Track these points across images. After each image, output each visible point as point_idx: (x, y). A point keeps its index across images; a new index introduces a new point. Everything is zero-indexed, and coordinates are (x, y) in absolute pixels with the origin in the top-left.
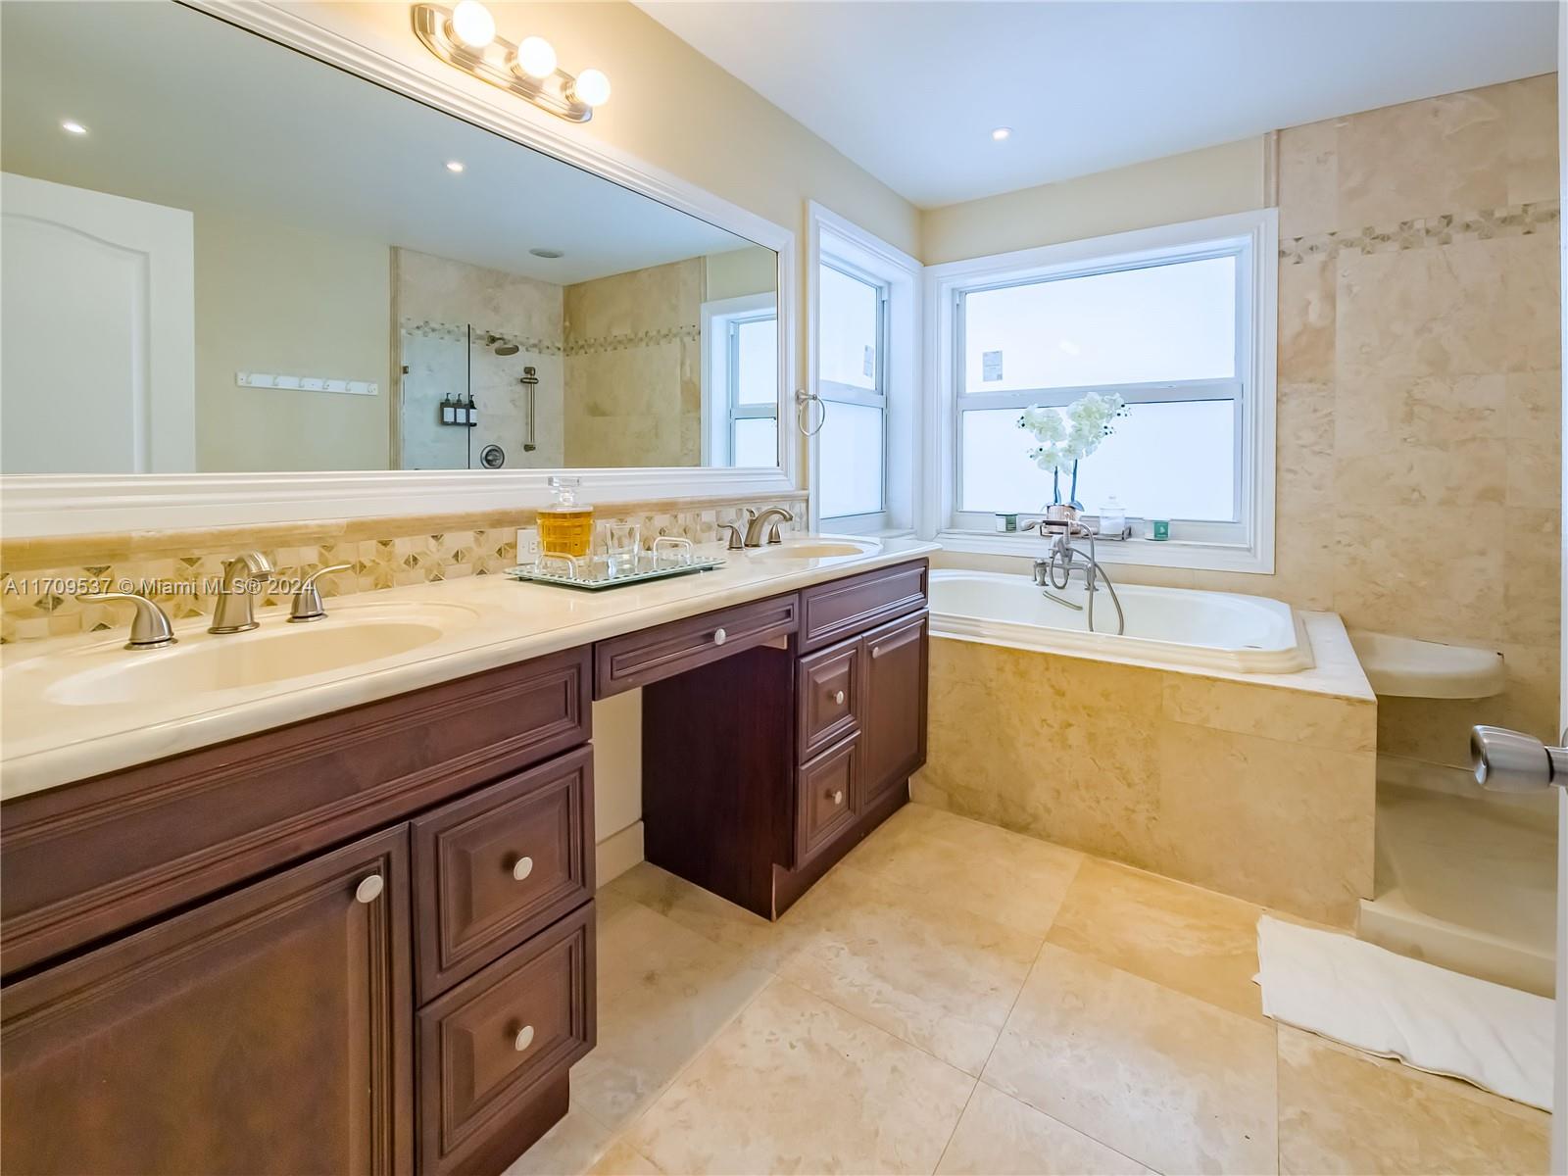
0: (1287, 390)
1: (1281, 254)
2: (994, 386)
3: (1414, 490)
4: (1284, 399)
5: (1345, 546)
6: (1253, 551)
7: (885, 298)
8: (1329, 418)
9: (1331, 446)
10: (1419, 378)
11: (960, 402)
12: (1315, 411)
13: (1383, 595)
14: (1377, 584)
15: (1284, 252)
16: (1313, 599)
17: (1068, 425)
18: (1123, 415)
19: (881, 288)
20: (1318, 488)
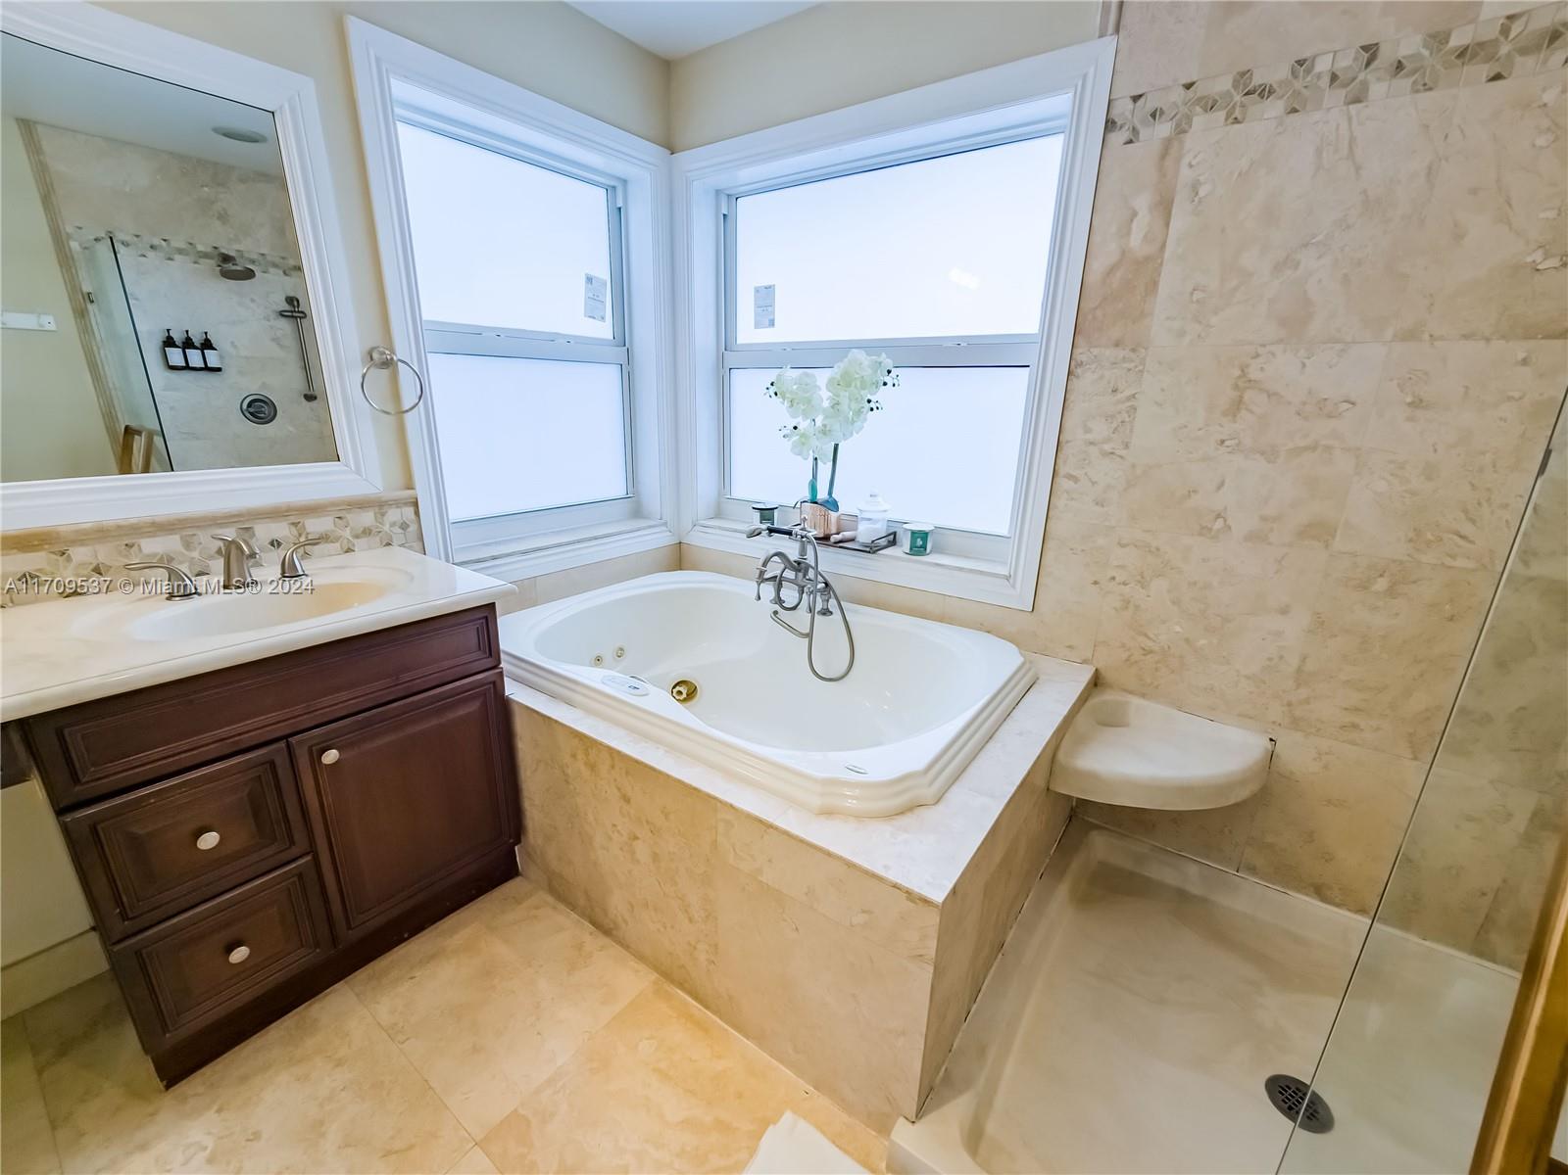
0: (1084, 358)
1: (1110, 125)
2: (766, 336)
3: (1218, 516)
4: (1079, 371)
5: (1120, 584)
6: (1011, 581)
7: (620, 204)
8: (1129, 404)
9: (1127, 446)
10: (1264, 346)
11: (727, 357)
12: (1115, 391)
13: (1151, 652)
14: (1146, 636)
15: (1114, 123)
16: (1070, 647)
17: (825, 397)
18: (890, 384)
19: (614, 188)
20: (1099, 503)
